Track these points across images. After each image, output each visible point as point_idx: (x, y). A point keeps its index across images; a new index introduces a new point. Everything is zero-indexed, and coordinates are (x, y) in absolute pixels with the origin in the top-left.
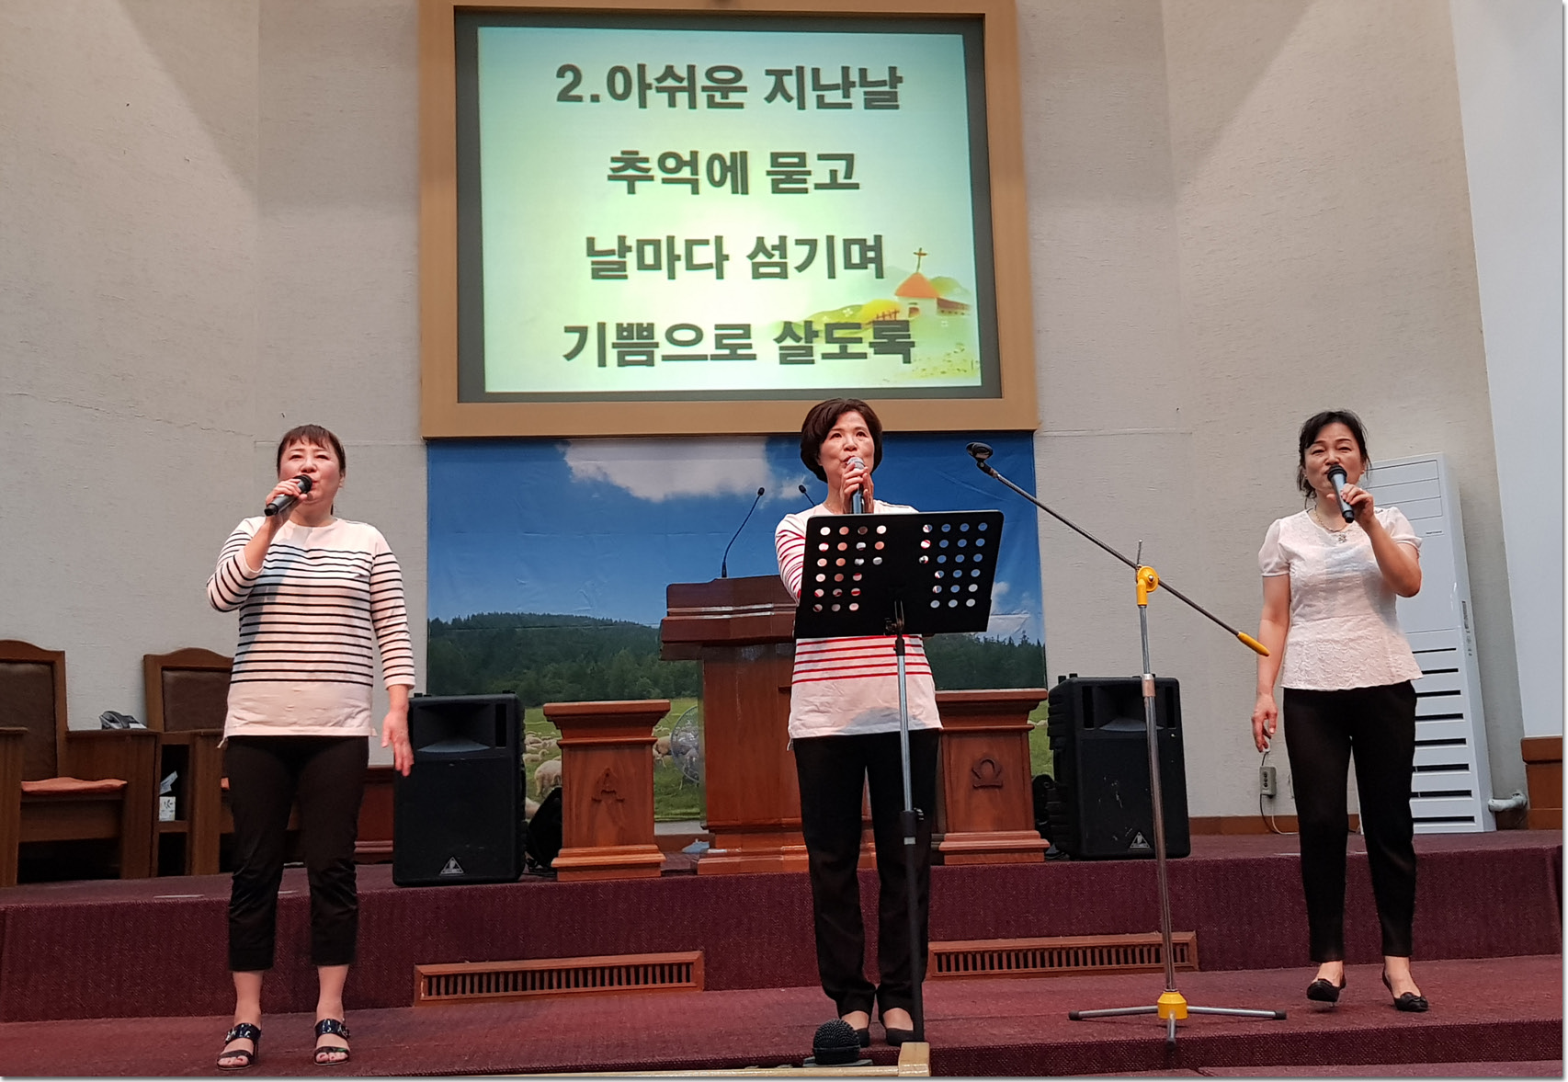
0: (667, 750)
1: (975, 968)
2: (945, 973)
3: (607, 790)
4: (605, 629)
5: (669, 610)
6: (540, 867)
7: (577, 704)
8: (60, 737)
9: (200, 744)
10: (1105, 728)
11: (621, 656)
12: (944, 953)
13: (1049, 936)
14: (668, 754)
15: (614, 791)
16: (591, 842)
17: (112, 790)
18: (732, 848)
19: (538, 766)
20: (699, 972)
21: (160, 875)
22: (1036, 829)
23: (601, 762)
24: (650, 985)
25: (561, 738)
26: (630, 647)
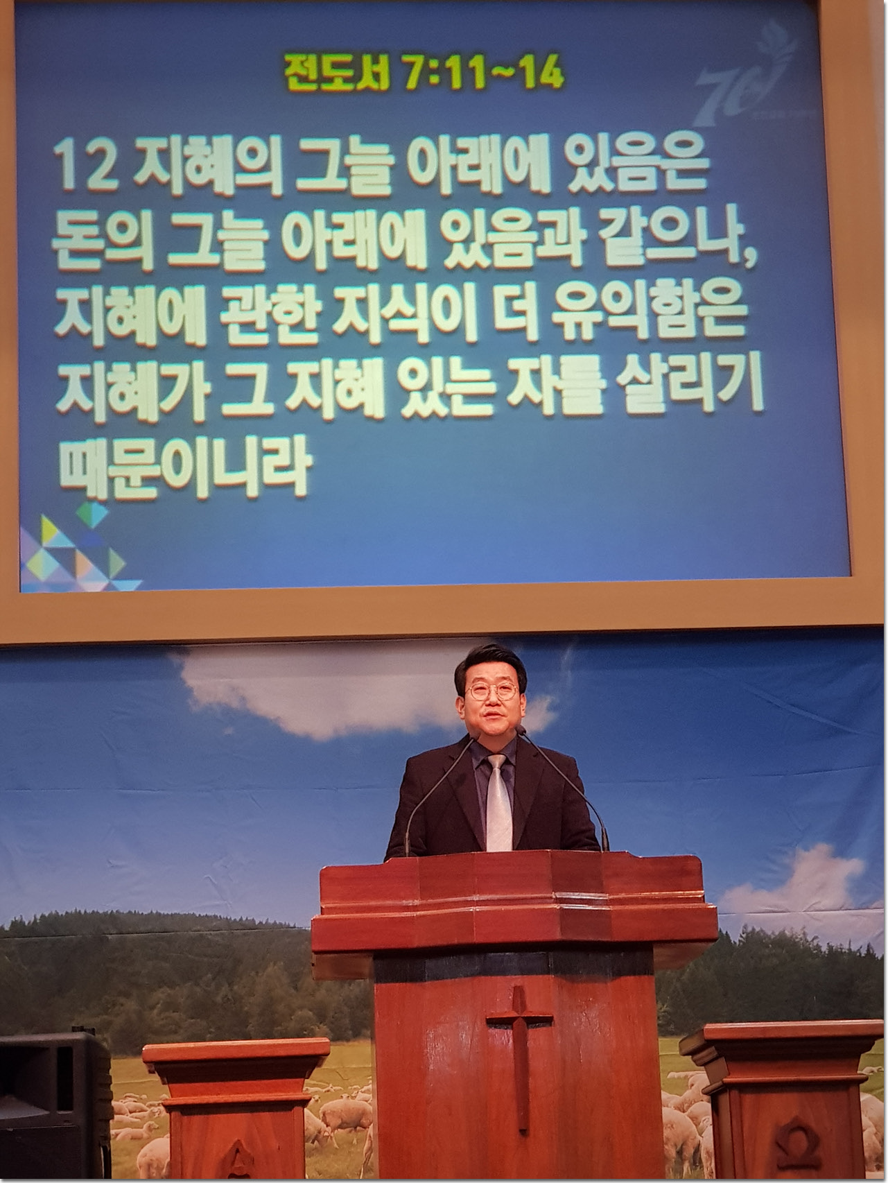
0: (339, 1122)
4: (244, 934)
14: (340, 1127)
19: (142, 1148)
26: (282, 963)
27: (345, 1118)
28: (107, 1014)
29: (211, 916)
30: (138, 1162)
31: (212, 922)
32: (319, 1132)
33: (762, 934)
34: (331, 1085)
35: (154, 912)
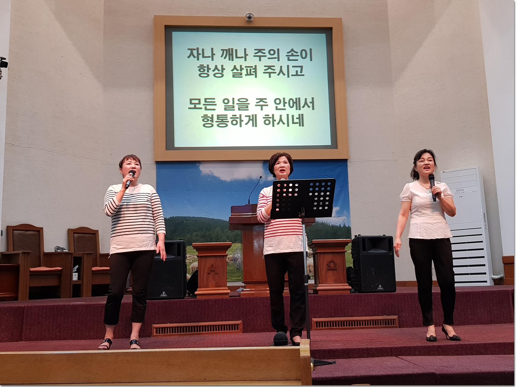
1: (328, 326)
2: (319, 328)
3: (212, 270)
4: (212, 221)
5: (232, 214)
6: (191, 295)
7: (203, 243)
8: (42, 254)
9: (85, 256)
10: (369, 251)
11: (217, 230)
12: (318, 322)
13: (351, 316)
15: (214, 271)
16: (207, 287)
17: (58, 271)
18: (251, 288)
19: (191, 264)
20: (241, 327)
21: (73, 297)
22: (347, 283)
23: (210, 262)
24: (225, 331)
25: (198, 254)
26: (220, 227)
30: (190, 267)
31: (205, 219)
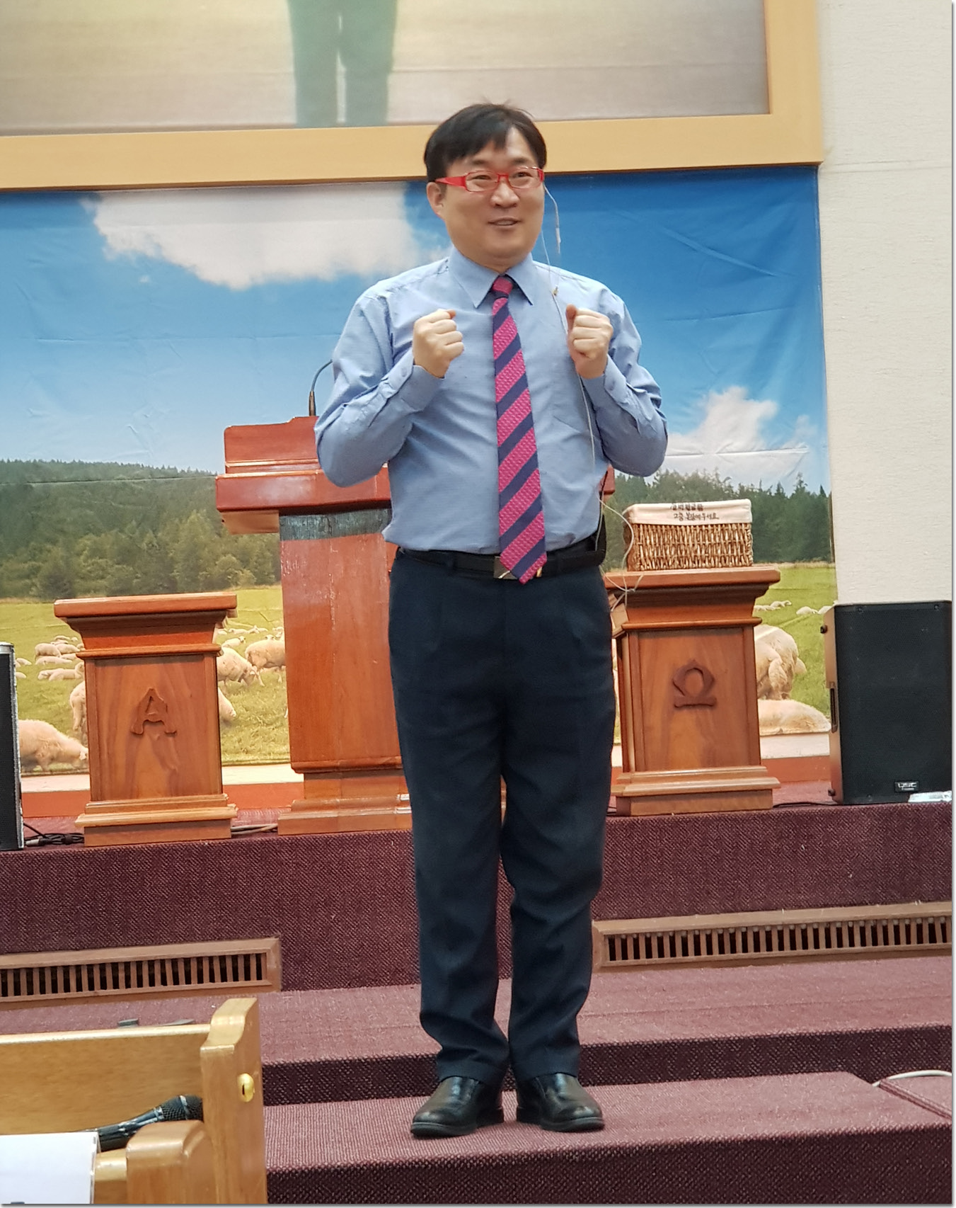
1: (661, 955)
2: (619, 962)
4: (166, 483)
11: (191, 522)
12: (619, 936)
13: (766, 909)
15: (161, 721)
16: (130, 791)
20: (273, 964)
23: (140, 681)
24: (207, 984)
25: (84, 648)
26: (205, 510)
27: (270, 659)
28: (35, 560)
29: (133, 465)
30: (70, 701)
31: (134, 470)
32: (246, 671)
33: (675, 476)
34: (255, 627)
35: (77, 461)
